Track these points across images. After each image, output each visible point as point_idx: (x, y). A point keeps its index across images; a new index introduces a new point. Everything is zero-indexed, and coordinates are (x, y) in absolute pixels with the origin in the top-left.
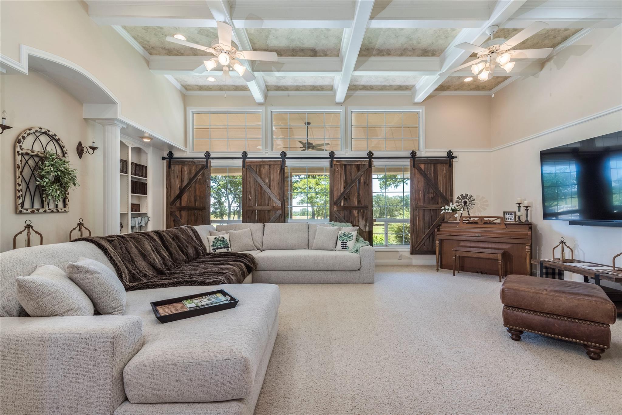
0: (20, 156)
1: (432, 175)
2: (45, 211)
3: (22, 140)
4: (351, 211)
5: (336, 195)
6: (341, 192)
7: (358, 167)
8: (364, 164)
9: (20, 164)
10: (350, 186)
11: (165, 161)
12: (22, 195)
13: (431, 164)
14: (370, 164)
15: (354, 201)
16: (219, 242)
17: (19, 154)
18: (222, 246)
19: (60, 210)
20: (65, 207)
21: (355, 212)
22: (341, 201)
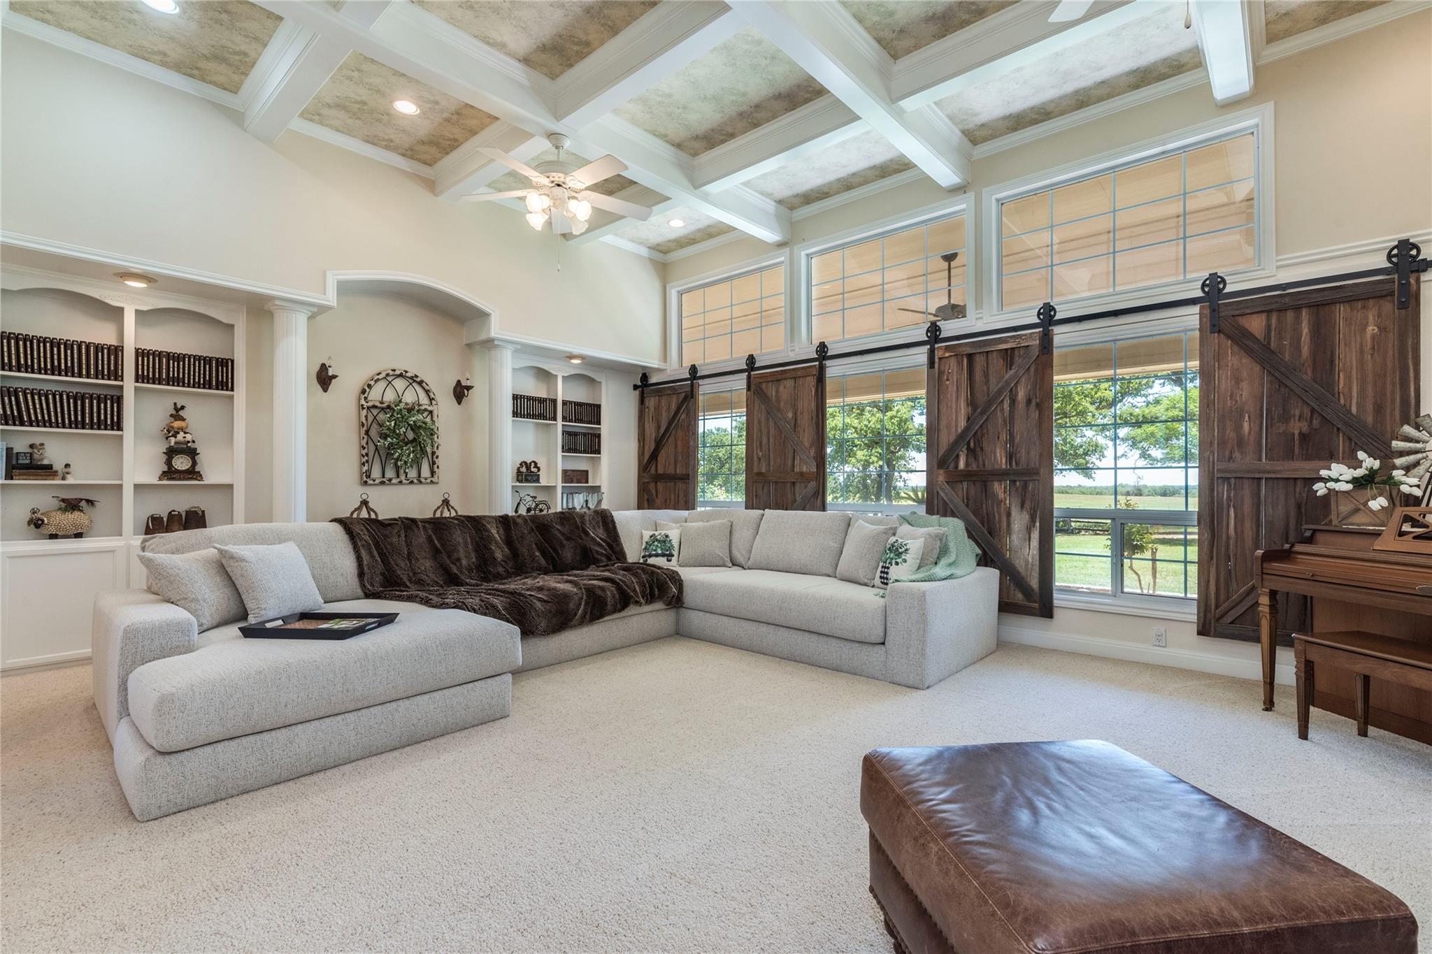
0: (365, 411)
1: (1305, 350)
2: (401, 482)
3: (368, 390)
4: (989, 483)
5: (946, 439)
6: (959, 431)
7: (1009, 356)
8: (1028, 346)
9: (364, 422)
10: (982, 413)
11: (637, 392)
12: (367, 461)
13: (1297, 309)
14: (1046, 342)
15: (995, 456)
16: (656, 543)
17: (363, 408)
18: (660, 552)
19: (423, 480)
20: (432, 476)
21: (999, 488)
22: (958, 457)
